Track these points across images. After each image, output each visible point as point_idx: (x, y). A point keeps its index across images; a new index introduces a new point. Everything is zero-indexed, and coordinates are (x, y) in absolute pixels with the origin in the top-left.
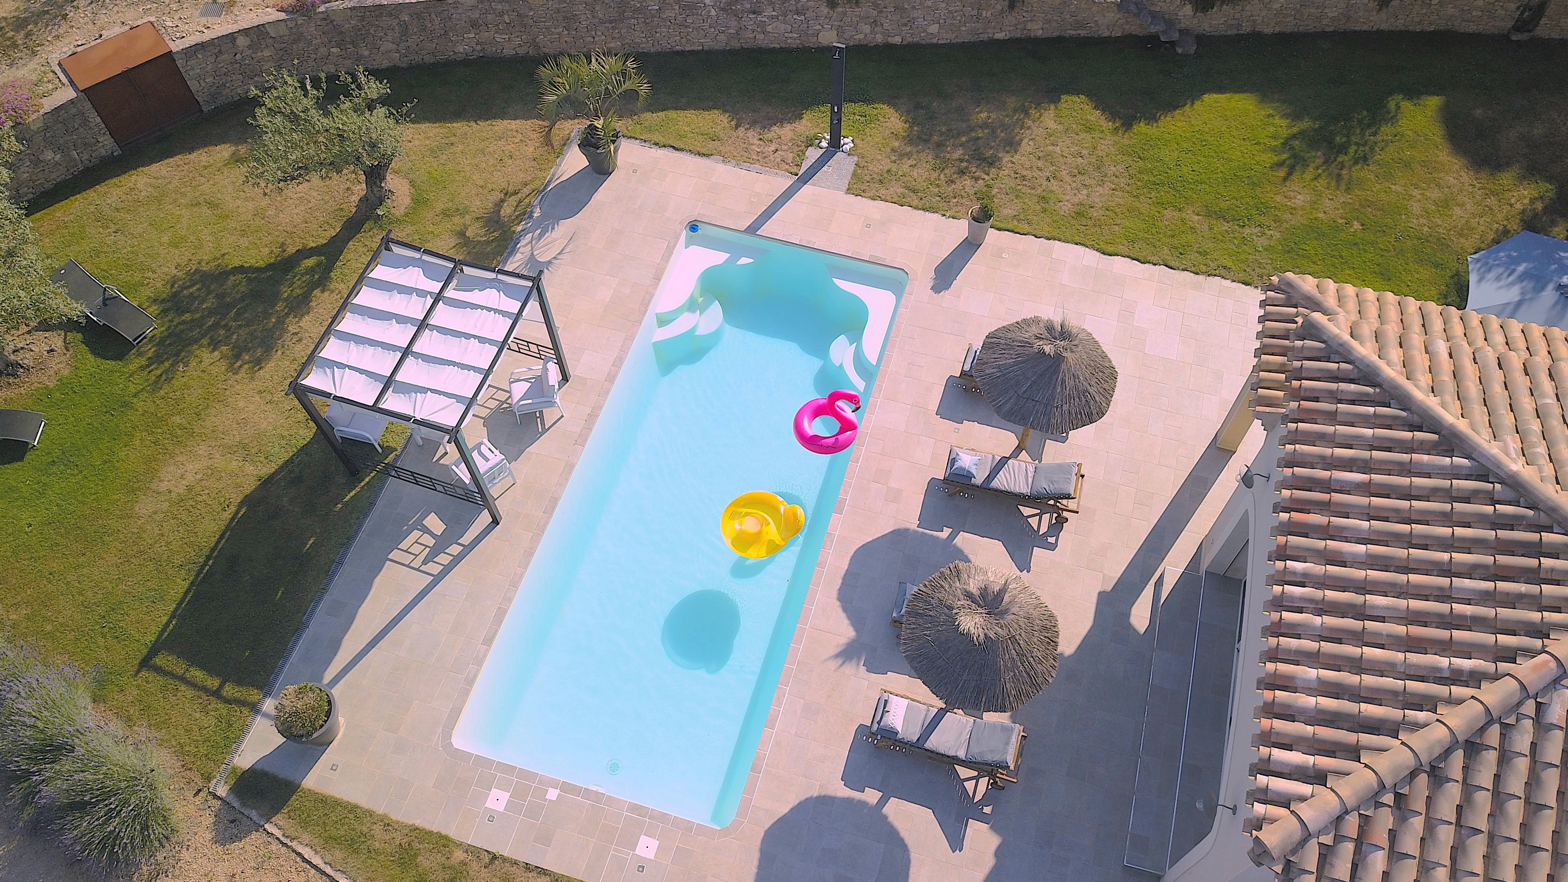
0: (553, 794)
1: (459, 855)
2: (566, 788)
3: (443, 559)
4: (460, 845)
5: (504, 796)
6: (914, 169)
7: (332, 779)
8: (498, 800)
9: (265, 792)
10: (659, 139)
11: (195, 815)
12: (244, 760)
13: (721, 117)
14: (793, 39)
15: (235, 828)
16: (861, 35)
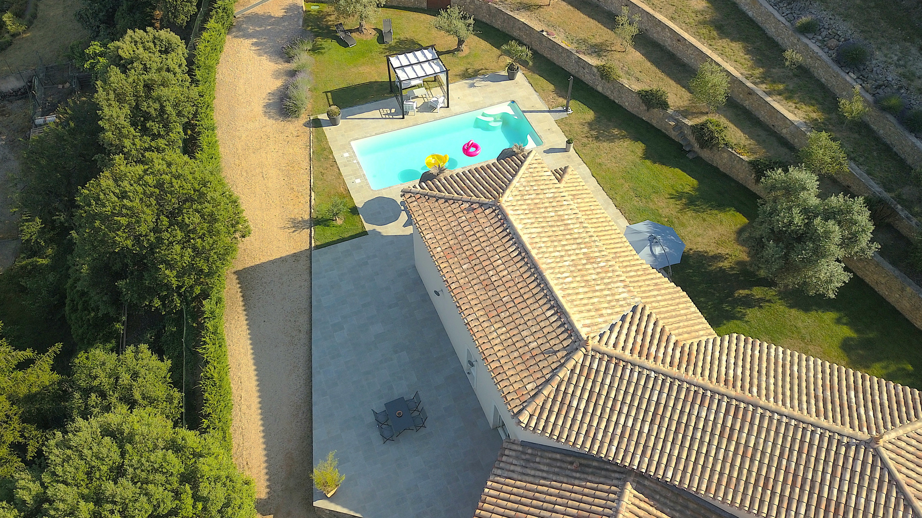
0: (355, 161)
1: (331, 156)
2: (358, 163)
3: (387, 117)
4: (333, 155)
5: (348, 155)
6: (577, 128)
7: (328, 130)
8: (346, 155)
9: (317, 123)
10: (531, 81)
11: (304, 118)
12: (320, 117)
13: (552, 87)
14: (591, 83)
15: (307, 125)
16: (608, 93)
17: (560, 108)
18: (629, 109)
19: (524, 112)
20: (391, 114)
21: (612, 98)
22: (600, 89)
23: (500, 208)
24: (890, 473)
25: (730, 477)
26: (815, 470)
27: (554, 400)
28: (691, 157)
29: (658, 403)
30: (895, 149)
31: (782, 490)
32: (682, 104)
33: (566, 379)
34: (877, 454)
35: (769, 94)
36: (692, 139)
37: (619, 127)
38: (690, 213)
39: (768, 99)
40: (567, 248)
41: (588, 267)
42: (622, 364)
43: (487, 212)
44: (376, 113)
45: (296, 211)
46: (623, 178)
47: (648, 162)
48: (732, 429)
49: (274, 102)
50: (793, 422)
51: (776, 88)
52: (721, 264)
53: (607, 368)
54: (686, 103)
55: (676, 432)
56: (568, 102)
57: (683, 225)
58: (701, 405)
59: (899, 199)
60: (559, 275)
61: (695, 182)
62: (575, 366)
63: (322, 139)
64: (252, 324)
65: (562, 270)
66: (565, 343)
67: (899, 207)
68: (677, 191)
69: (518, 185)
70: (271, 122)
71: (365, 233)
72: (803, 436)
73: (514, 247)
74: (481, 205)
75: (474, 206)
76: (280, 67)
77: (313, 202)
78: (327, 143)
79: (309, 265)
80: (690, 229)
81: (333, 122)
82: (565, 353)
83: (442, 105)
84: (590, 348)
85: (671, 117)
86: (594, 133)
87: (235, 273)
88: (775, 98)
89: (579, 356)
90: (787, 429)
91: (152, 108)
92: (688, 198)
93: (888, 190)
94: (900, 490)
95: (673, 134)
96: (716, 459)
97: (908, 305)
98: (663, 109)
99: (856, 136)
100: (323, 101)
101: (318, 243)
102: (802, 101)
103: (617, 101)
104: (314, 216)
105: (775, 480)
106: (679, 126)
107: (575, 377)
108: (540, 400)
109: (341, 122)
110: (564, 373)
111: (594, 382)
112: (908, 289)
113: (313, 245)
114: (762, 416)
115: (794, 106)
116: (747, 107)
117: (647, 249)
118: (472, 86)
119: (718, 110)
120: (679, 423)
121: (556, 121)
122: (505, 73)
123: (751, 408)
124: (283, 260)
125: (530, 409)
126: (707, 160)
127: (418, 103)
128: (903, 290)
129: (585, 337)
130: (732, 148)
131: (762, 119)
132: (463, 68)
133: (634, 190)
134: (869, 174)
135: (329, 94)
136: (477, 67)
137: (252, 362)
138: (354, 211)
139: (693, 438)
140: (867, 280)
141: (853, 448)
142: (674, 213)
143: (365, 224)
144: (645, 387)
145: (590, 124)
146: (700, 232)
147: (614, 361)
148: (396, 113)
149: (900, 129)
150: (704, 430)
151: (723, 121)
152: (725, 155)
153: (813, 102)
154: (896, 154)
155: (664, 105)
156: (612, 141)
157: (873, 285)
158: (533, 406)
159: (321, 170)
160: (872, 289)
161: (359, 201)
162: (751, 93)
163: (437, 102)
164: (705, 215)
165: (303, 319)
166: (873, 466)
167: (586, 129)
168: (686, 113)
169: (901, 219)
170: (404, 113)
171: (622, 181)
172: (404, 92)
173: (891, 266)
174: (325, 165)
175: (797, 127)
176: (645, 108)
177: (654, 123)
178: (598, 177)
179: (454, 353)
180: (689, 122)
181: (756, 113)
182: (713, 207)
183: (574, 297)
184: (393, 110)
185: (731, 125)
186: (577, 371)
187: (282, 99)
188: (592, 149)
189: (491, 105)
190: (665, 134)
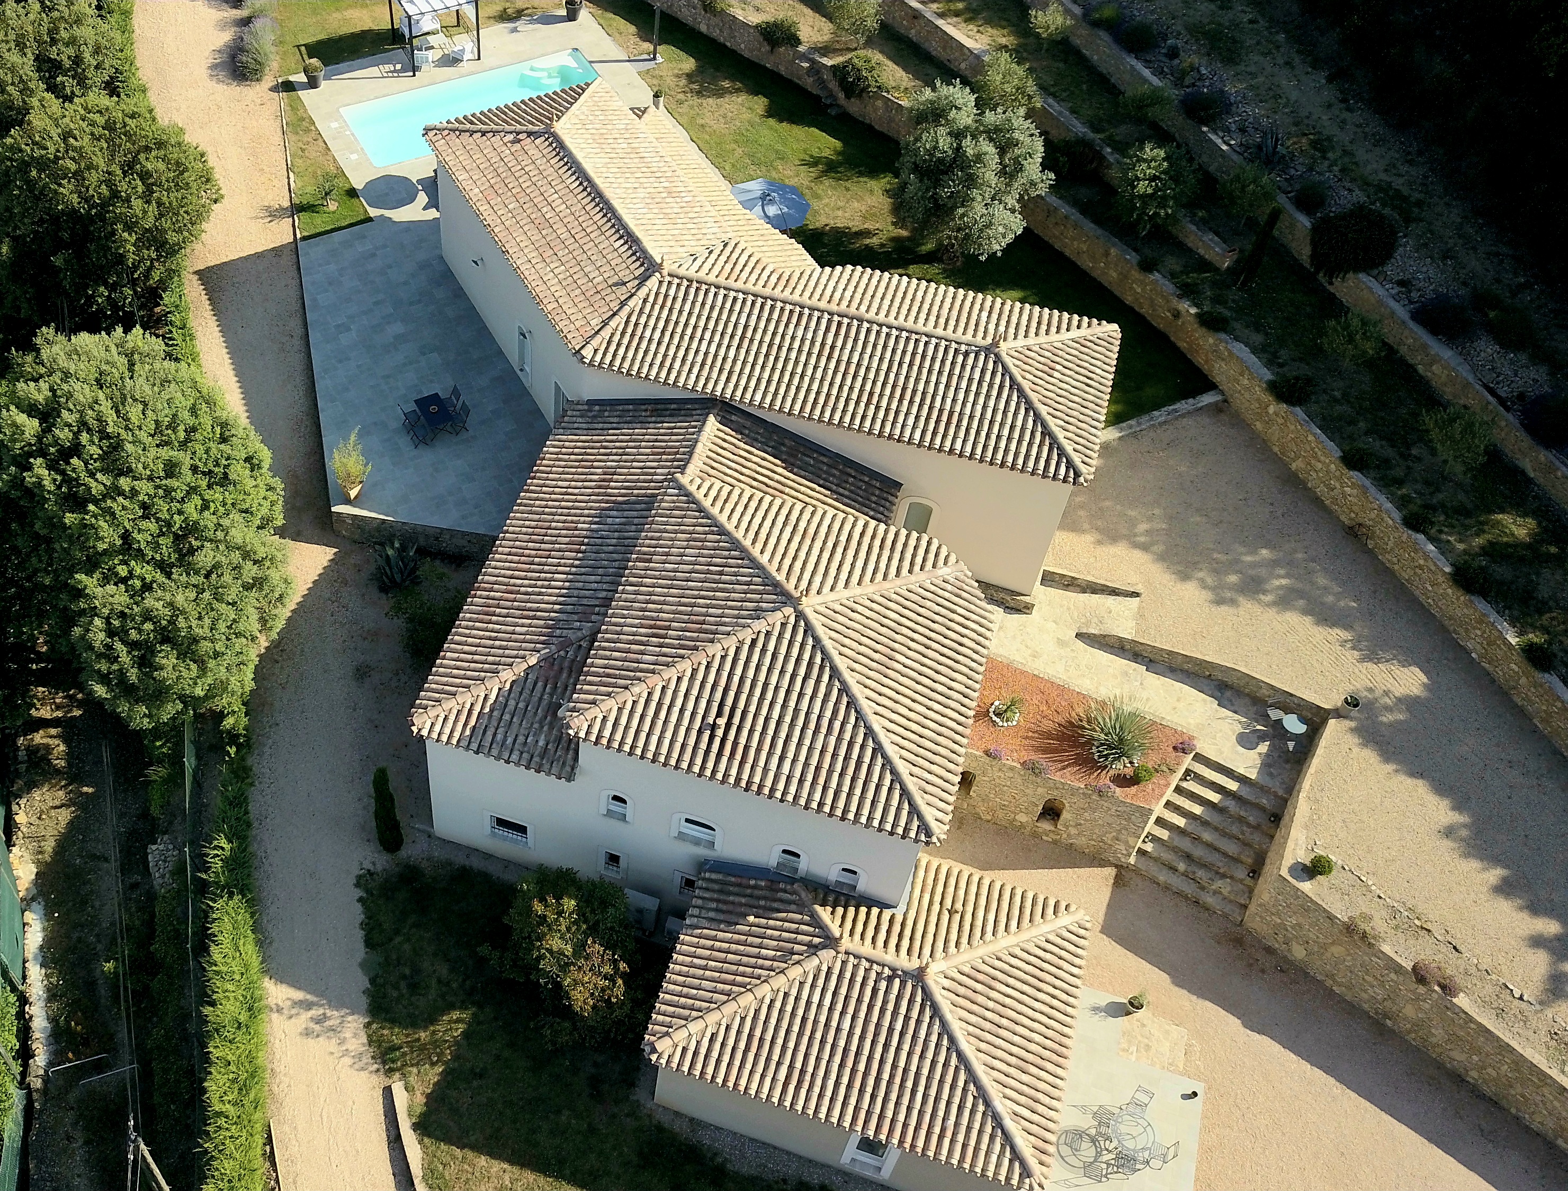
0: (348, 133)
1: (313, 127)
2: (353, 135)
3: (390, 75)
5: (337, 125)
6: (670, 81)
7: (305, 95)
8: (334, 125)
9: (288, 87)
10: (602, 22)
11: (269, 81)
12: (292, 78)
13: (632, 29)
14: (690, 21)
15: (274, 89)
16: (715, 34)
17: (646, 57)
18: (746, 54)
19: (591, 62)
20: (395, 71)
21: (722, 40)
22: (703, 28)
23: (555, 136)
24: (1012, 379)
25: (828, 395)
26: (927, 382)
27: (623, 333)
28: (833, 113)
29: (746, 327)
30: (1113, 81)
31: (889, 404)
32: (820, 39)
33: (637, 309)
34: (998, 359)
35: (941, 15)
36: (833, 85)
37: (732, 78)
38: (827, 182)
39: (940, 22)
40: (642, 180)
41: (668, 200)
42: (704, 287)
43: (538, 141)
44: (374, 71)
45: (270, 197)
46: (736, 142)
47: (772, 121)
48: (833, 347)
49: (223, 62)
50: (904, 334)
51: (952, 7)
52: (867, 241)
53: (686, 293)
54: (826, 38)
55: (767, 355)
56: (655, 49)
57: (818, 197)
58: (798, 324)
59: (1110, 142)
60: (631, 206)
61: (838, 144)
62: (648, 295)
63: (296, 106)
64: (225, 330)
65: (635, 201)
66: (637, 273)
67: (1109, 150)
68: (811, 156)
69: (577, 113)
70: (221, 87)
71: (370, 219)
72: (916, 347)
73: (574, 177)
74: (530, 134)
75: (520, 137)
76: (225, 14)
77: (293, 185)
78: (306, 110)
79: (295, 260)
80: (826, 201)
81: (313, 83)
82: (637, 282)
83: (470, 56)
84: (665, 272)
85: (803, 57)
86: (695, 87)
87: (196, 273)
88: (949, 20)
89: (653, 283)
90: (897, 342)
91: (64, 54)
92: (826, 164)
93: (1096, 130)
94: (1022, 393)
95: (808, 83)
96: (812, 379)
97: (1114, 275)
98: (792, 45)
99: (1061, 65)
100: (294, 59)
101: (306, 234)
102: (989, 22)
103: (728, 44)
104: (296, 201)
105: (881, 396)
106: (816, 69)
107: (648, 306)
108: (606, 333)
109: (324, 84)
110: (635, 303)
111: (671, 310)
112: (1113, 251)
113: (299, 236)
114: (869, 331)
115: (975, 29)
116: (914, 39)
117: (758, 209)
118: (515, 30)
119: (869, 43)
120: (770, 346)
121: (639, 73)
122: (564, 12)
123: (855, 323)
124: (259, 256)
125: (595, 342)
126: (856, 115)
127: (433, 55)
128: (1107, 254)
129: (659, 261)
130: (888, 92)
131: (934, 53)
132: (500, 8)
133: (751, 156)
134: (1073, 111)
135: (303, 48)
136: (520, 4)
137: (232, 373)
138: (352, 193)
139: (786, 360)
140: (1067, 252)
141: (972, 355)
142: (806, 183)
143: (369, 209)
144: (731, 311)
145: (690, 77)
146: (842, 204)
147: (695, 285)
148: (403, 70)
149: (1116, 50)
150: (800, 351)
151: (877, 56)
152: (879, 103)
153: (1004, 23)
154: (1114, 86)
155: (794, 40)
156: (721, 96)
157: (1073, 258)
158: (598, 339)
159: (300, 144)
160: (1074, 264)
161: (358, 185)
162: (916, 15)
163: (463, 51)
164: (848, 184)
165: (295, 324)
166: (994, 373)
167: (683, 82)
168: (825, 50)
169: (1109, 166)
170: (415, 69)
171: (734, 146)
172: (415, 42)
173: (1092, 225)
174: (305, 139)
175: (978, 57)
176: (768, 48)
177: (782, 70)
178: (699, 142)
179: (500, 353)
180: (828, 62)
181: (926, 45)
182: (861, 174)
183: (649, 227)
184: (399, 67)
185: (890, 63)
186: (651, 299)
187: (233, 57)
188: (692, 107)
189: (543, 55)
190: (798, 85)
